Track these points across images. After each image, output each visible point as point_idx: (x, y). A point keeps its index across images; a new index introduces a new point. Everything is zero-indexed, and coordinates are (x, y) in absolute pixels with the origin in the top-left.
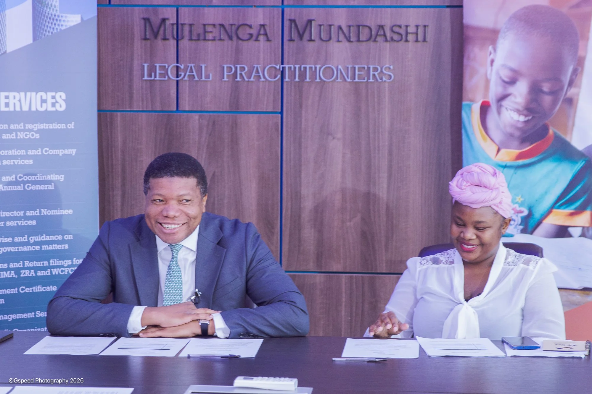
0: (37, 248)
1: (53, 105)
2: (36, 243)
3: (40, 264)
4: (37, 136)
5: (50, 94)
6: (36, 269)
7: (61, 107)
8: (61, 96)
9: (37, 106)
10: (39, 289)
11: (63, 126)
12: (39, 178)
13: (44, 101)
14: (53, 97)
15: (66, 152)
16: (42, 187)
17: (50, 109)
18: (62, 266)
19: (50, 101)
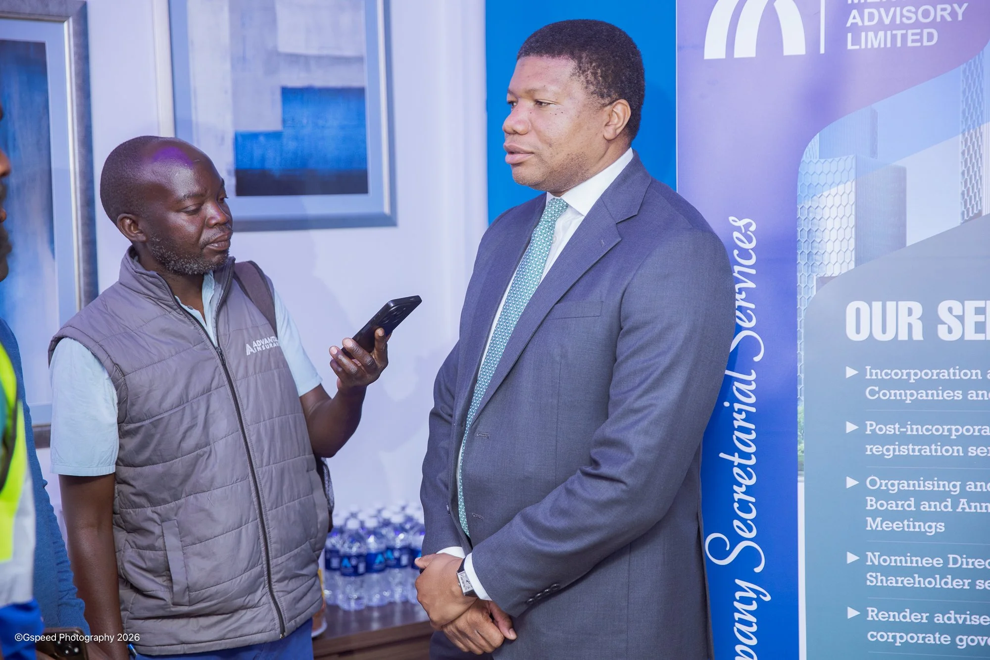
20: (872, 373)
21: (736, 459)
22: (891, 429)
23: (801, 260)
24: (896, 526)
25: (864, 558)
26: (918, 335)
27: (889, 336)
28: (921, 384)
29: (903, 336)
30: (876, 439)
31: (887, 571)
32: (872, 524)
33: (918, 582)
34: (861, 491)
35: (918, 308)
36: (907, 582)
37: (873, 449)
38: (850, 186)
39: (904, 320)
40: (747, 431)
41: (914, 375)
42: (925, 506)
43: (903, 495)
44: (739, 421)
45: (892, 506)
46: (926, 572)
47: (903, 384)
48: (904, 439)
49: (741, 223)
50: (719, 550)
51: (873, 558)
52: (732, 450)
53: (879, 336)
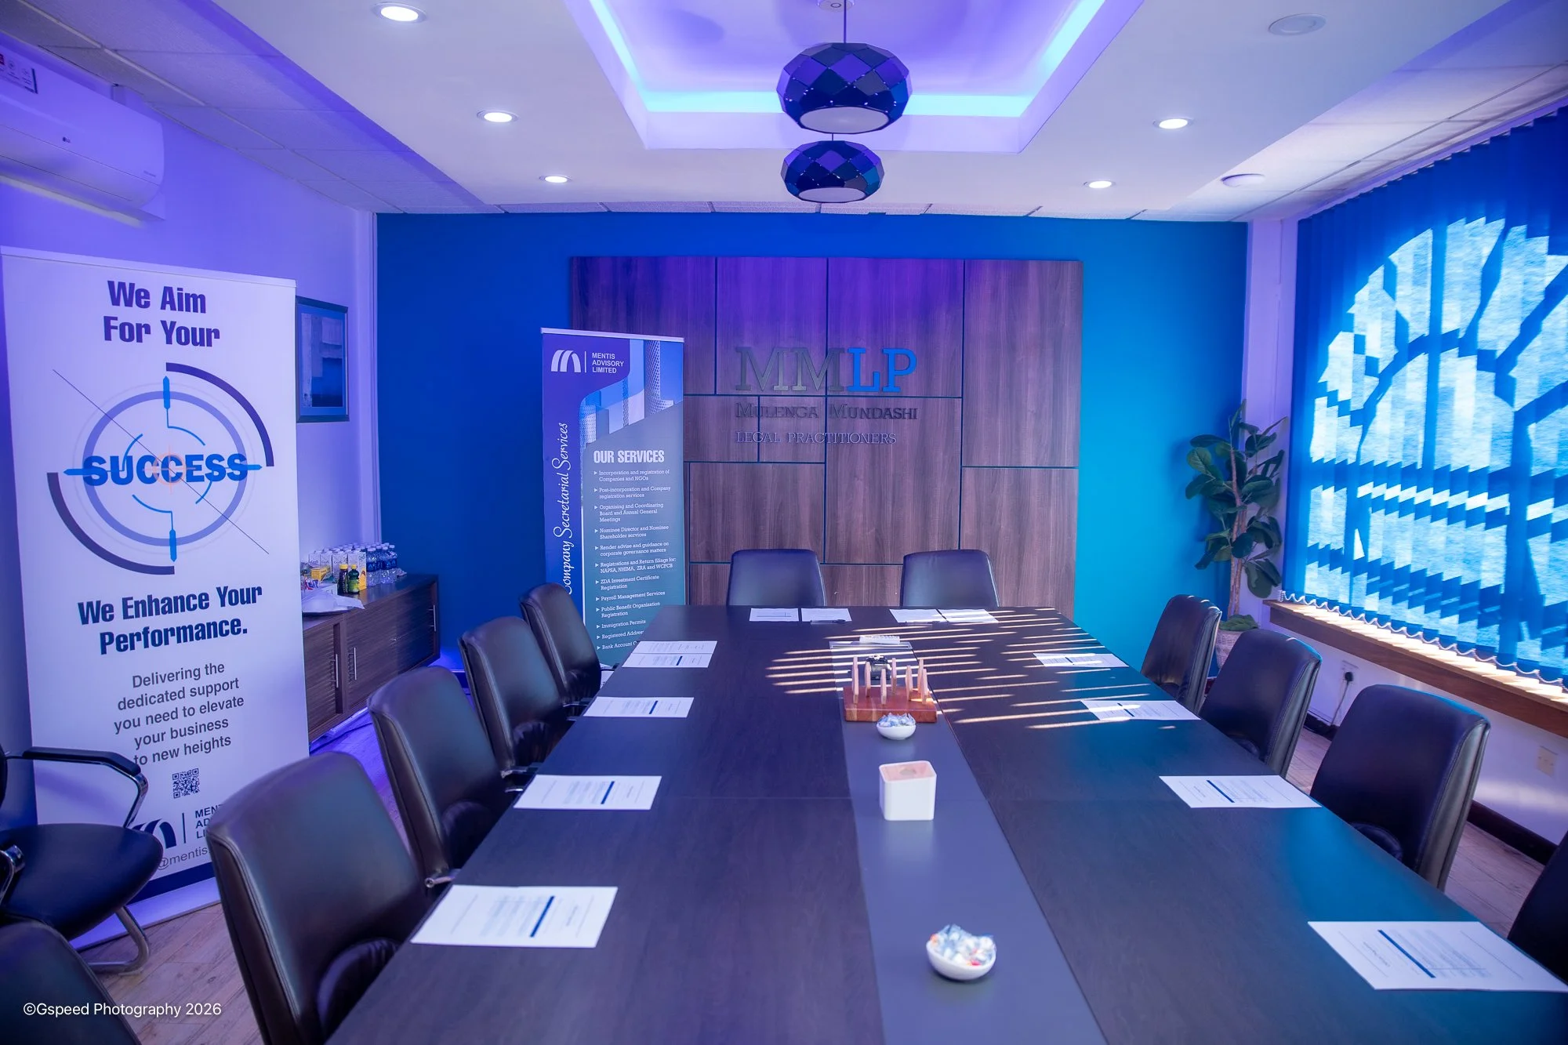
0: (647, 551)
1: (657, 459)
2: (646, 548)
3: (648, 562)
4: (647, 478)
5: (655, 452)
6: (647, 565)
7: (662, 460)
8: (661, 453)
9: (647, 459)
10: (648, 578)
11: (662, 472)
12: (648, 505)
13: (651, 456)
14: (657, 454)
15: (665, 489)
16: (650, 512)
17: (655, 461)
18: (663, 563)
19: (655, 456)
20: (601, 473)
21: (563, 502)
22: (606, 490)
23: (581, 438)
24: (608, 520)
25: (599, 531)
26: (613, 461)
27: (605, 462)
28: (615, 476)
29: (609, 462)
30: (603, 494)
31: (605, 534)
32: (602, 520)
33: (614, 536)
34: (598, 510)
35: (613, 453)
36: (611, 537)
37: (602, 497)
38: (595, 414)
39: (609, 456)
40: (566, 493)
41: (612, 473)
42: (615, 513)
43: (610, 510)
44: (563, 490)
45: (607, 514)
46: (615, 534)
47: (609, 476)
48: (609, 493)
49: (563, 425)
50: (558, 532)
51: (602, 530)
52: (561, 499)
53: (603, 462)
